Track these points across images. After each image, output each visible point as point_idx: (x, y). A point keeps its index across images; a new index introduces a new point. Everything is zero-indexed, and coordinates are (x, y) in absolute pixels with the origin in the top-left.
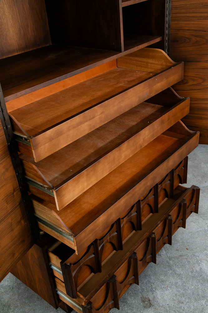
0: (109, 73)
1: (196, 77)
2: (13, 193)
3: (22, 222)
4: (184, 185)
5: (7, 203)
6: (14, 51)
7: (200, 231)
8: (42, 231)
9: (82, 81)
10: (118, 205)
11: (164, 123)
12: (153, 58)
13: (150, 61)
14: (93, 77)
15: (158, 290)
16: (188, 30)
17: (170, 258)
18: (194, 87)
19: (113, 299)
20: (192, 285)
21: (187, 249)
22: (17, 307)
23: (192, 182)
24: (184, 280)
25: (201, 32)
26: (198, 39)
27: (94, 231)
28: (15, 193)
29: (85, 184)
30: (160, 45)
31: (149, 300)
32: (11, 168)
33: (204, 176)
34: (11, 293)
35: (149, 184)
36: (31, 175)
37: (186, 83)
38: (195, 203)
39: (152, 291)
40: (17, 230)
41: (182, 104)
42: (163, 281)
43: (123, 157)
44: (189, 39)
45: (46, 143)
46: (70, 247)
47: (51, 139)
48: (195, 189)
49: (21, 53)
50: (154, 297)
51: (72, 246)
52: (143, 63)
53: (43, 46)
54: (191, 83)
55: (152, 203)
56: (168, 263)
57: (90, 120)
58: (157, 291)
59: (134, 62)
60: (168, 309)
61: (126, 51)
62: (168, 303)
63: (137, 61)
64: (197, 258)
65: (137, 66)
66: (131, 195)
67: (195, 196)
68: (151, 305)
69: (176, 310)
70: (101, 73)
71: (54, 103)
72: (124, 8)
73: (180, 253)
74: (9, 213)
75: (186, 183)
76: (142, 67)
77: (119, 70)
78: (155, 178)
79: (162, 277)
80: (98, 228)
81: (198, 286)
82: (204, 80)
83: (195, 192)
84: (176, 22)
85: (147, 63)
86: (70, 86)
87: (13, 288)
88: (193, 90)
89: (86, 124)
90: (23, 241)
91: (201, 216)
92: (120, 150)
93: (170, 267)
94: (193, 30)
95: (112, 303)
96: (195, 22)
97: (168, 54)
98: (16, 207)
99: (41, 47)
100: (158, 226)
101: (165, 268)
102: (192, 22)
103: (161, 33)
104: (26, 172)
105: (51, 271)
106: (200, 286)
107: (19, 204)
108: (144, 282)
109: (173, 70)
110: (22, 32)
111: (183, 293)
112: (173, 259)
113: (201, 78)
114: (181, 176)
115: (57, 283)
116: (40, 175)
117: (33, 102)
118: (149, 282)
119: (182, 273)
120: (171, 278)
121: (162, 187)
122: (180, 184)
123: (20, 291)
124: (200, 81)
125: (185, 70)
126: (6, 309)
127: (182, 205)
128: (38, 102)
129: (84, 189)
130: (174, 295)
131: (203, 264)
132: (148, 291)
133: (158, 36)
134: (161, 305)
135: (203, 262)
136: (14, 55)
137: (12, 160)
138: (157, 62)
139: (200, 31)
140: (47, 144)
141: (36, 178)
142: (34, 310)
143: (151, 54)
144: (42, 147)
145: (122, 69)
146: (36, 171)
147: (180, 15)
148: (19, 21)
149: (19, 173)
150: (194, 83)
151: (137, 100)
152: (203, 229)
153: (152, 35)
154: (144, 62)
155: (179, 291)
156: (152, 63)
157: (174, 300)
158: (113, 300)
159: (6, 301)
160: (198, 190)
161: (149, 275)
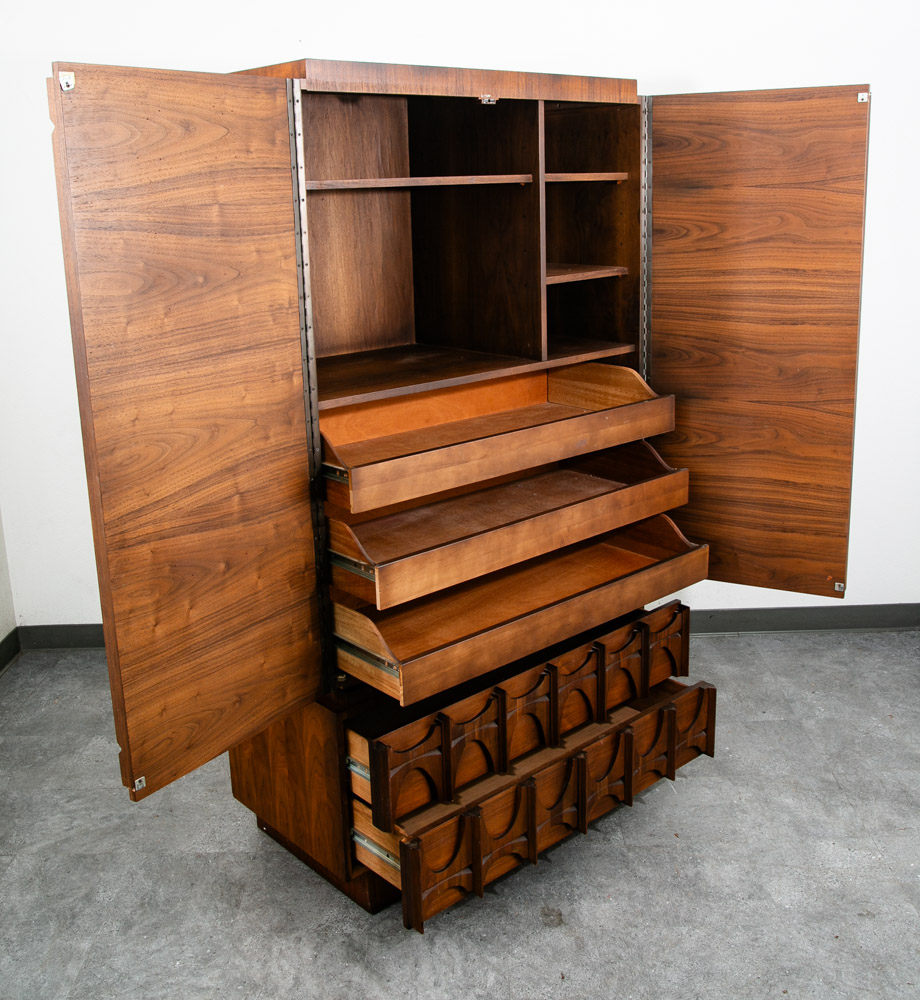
0: (527, 410)
1: (704, 430)
2: (304, 572)
3: (310, 636)
4: (680, 680)
5: (291, 586)
6: (341, 347)
7: (719, 805)
8: (343, 673)
9: (467, 417)
10: (496, 637)
11: (620, 508)
12: (617, 384)
13: (612, 390)
14: (491, 413)
15: (585, 900)
16: (685, 336)
17: (629, 848)
18: (702, 451)
19: (470, 863)
20: (668, 900)
21: (676, 835)
22: (259, 890)
23: (730, 708)
24: (652, 889)
25: (709, 342)
26: (704, 354)
27: (442, 671)
28: (306, 574)
29: (436, 578)
30: (631, 361)
31: (561, 915)
32: (309, 525)
33: (762, 700)
34: (250, 866)
35: (572, 619)
36: (341, 546)
37: (686, 441)
38: (704, 727)
39: (571, 900)
40: (298, 647)
41: (666, 478)
42: (600, 886)
43: (519, 551)
44: (687, 353)
45: (375, 484)
46: (391, 695)
47: (383, 480)
48: (705, 687)
49: (353, 352)
50: (573, 911)
51: (395, 692)
52: (598, 395)
53: (399, 344)
54: (694, 441)
55: (590, 693)
56: (624, 856)
57: (459, 463)
58: (582, 902)
59: (582, 391)
60: (599, 933)
61: (552, 361)
62: (602, 923)
63: (587, 390)
64: (696, 853)
65: (586, 400)
66: (528, 629)
67: (705, 707)
68: (561, 922)
69: (617, 937)
70: (511, 409)
71: (401, 445)
72: (550, 287)
73: (657, 841)
74: (292, 607)
75: (687, 675)
76: (596, 402)
77: (550, 406)
78: (586, 612)
79: (602, 879)
80: (450, 668)
81: (682, 901)
82: (721, 438)
83: (706, 697)
84: (662, 320)
85: (606, 394)
86: (441, 423)
87: (255, 858)
88: (698, 456)
89: (451, 469)
90: (305, 677)
91: (731, 777)
92: (514, 532)
93: (626, 863)
94: (694, 337)
95: (468, 875)
96: (697, 323)
97: (648, 382)
98: (305, 601)
99: (393, 346)
100: (597, 743)
101: (614, 864)
102: (691, 323)
103: (633, 337)
104: (332, 542)
105: (346, 778)
106: (685, 902)
107: (310, 598)
108: (558, 882)
109: (649, 407)
110: (362, 315)
111: (642, 910)
112: (637, 850)
113: (715, 433)
114: (674, 654)
115: (355, 813)
116: (356, 544)
117: (362, 440)
118: (569, 884)
119: (651, 876)
120: (622, 882)
121: (620, 663)
122: (672, 678)
123: (269, 865)
124: (713, 438)
125: (680, 414)
126: (235, 890)
127: (666, 714)
128: (372, 441)
129: (432, 586)
130: (621, 911)
131: (706, 865)
132: (561, 899)
133: (628, 342)
134: (585, 925)
135: (708, 862)
136: (340, 354)
137: (312, 510)
138: (624, 394)
139: (707, 339)
140: (375, 486)
141: (347, 550)
142: (295, 900)
143: (613, 376)
144: (366, 489)
145: (557, 406)
146: (349, 535)
147: (670, 308)
148: (360, 296)
149: (319, 538)
150: (701, 442)
151: (562, 449)
152: (728, 802)
153: (616, 341)
154: (601, 393)
155: (634, 907)
156: (615, 396)
157: (616, 919)
158: (470, 867)
159: (238, 877)
160: (712, 693)
161: (573, 873)
